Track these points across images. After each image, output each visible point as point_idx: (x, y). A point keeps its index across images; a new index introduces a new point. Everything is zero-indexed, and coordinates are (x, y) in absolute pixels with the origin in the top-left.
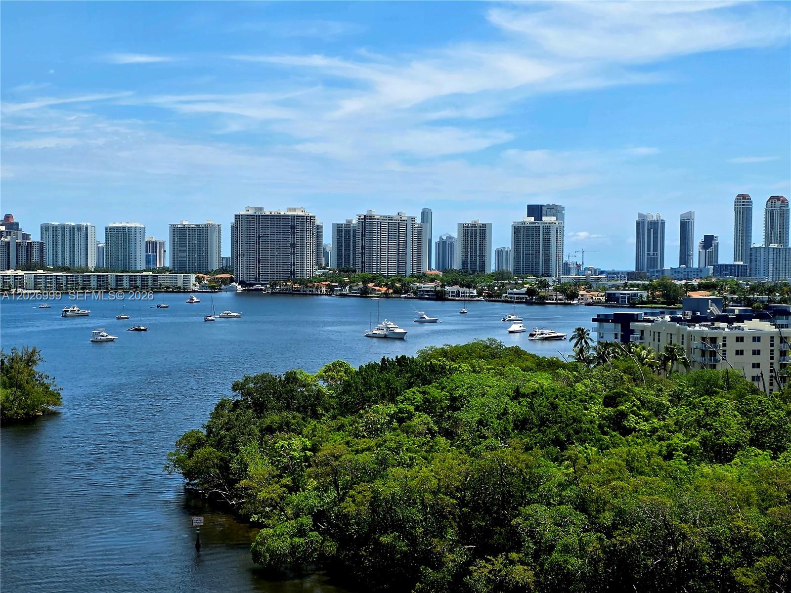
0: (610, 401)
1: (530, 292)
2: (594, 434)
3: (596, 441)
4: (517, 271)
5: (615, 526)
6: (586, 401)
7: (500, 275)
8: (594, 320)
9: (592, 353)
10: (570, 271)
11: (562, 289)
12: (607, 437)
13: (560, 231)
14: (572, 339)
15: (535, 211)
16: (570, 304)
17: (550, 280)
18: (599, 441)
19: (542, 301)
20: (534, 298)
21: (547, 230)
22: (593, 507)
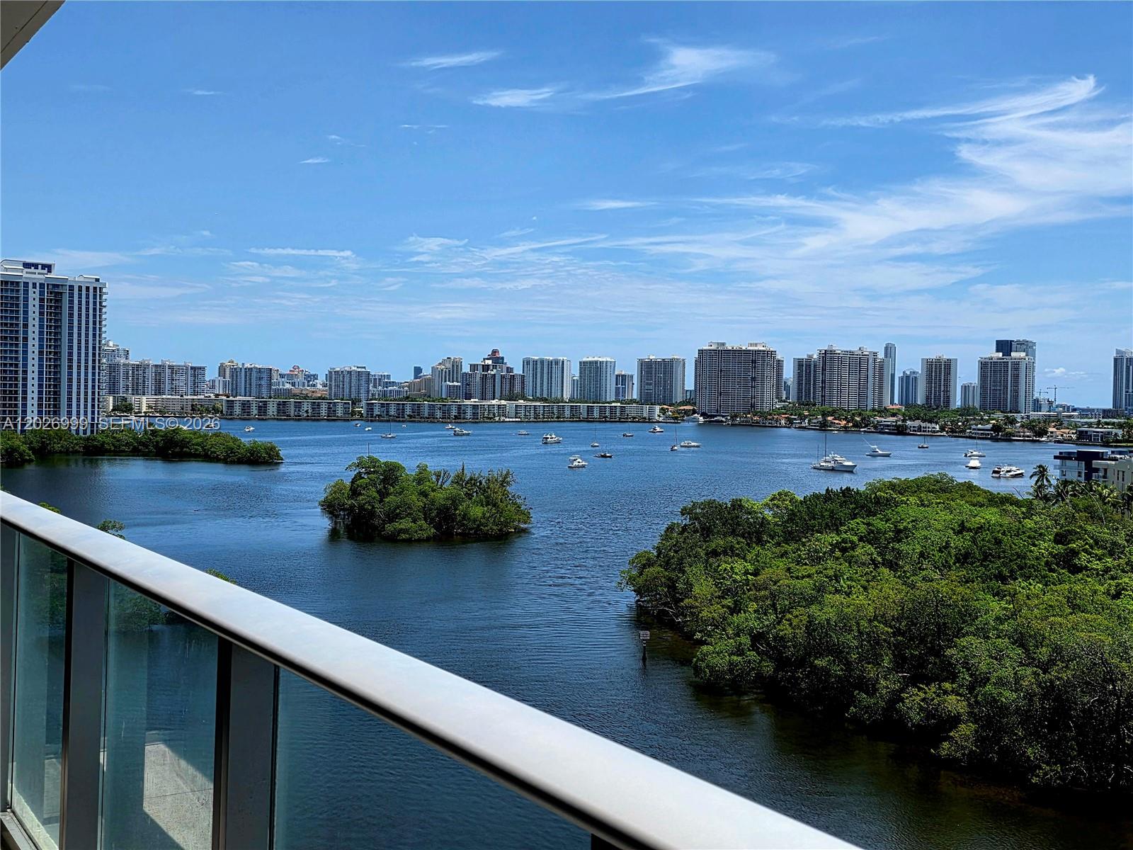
0: (1060, 539)
1: (996, 428)
2: (1040, 571)
3: (1042, 578)
4: (983, 408)
5: (1051, 662)
6: (1035, 537)
7: (965, 411)
8: (1056, 457)
9: (1051, 490)
10: (1040, 408)
11: (1030, 425)
12: (1054, 574)
13: (1030, 367)
14: (1031, 477)
15: (1004, 346)
16: (1038, 441)
17: (1018, 417)
18: (1044, 578)
19: (1008, 438)
20: (1000, 435)
21: (1016, 365)
22: (1032, 643)
